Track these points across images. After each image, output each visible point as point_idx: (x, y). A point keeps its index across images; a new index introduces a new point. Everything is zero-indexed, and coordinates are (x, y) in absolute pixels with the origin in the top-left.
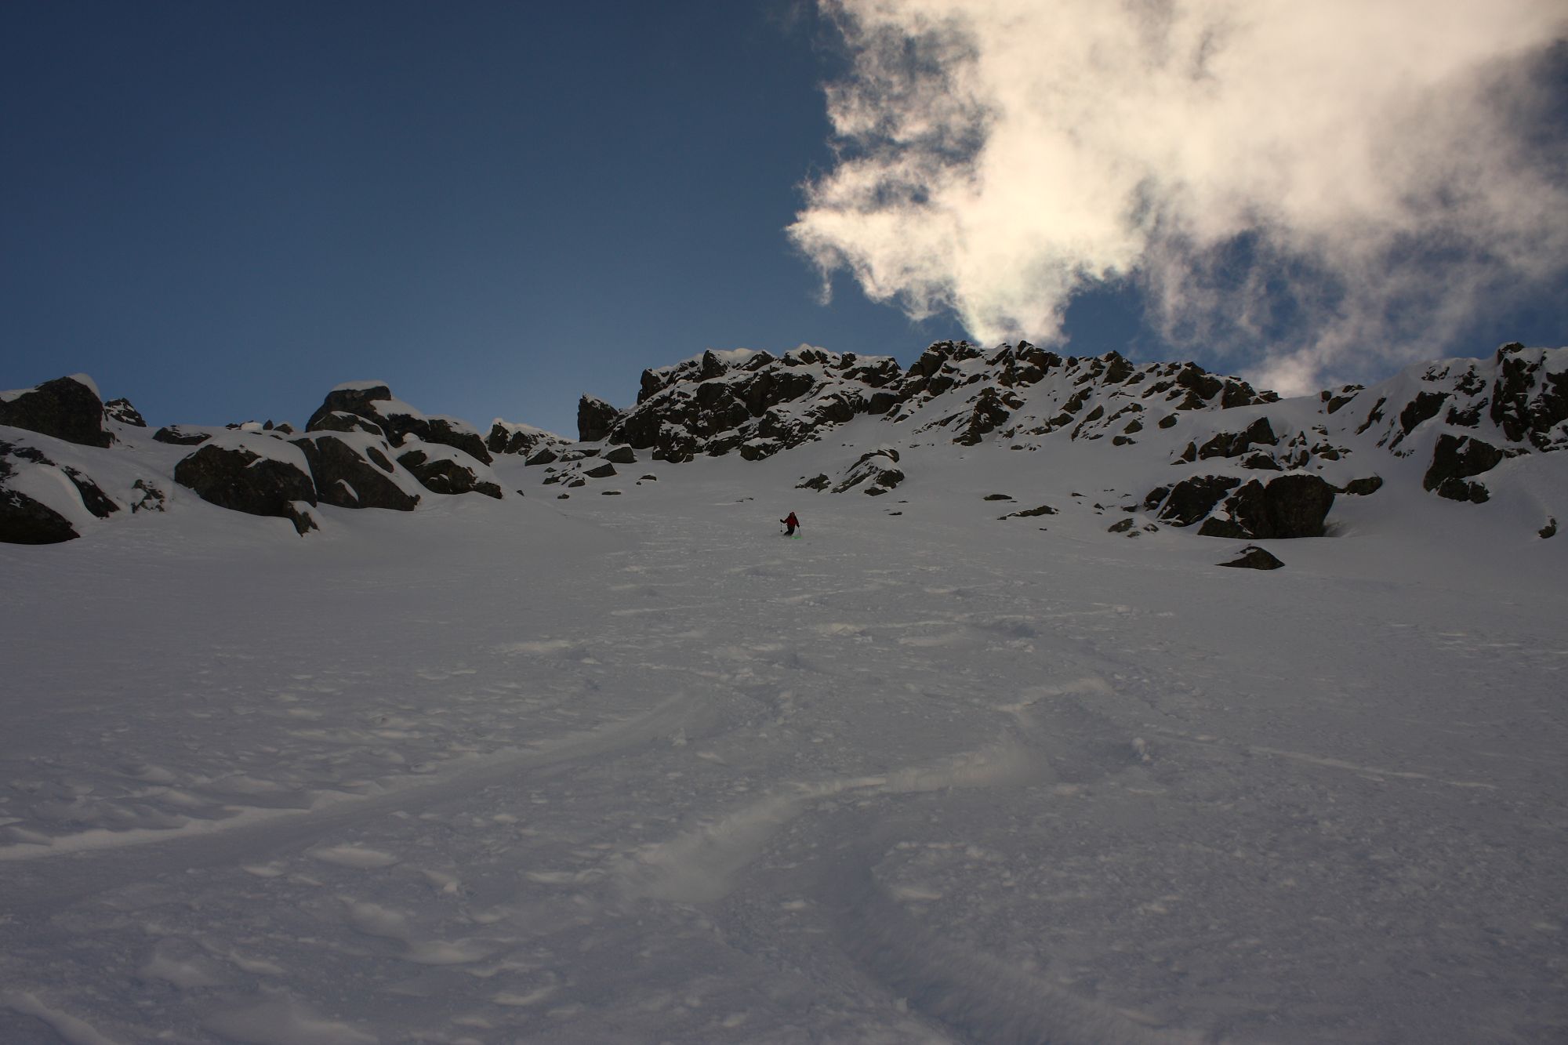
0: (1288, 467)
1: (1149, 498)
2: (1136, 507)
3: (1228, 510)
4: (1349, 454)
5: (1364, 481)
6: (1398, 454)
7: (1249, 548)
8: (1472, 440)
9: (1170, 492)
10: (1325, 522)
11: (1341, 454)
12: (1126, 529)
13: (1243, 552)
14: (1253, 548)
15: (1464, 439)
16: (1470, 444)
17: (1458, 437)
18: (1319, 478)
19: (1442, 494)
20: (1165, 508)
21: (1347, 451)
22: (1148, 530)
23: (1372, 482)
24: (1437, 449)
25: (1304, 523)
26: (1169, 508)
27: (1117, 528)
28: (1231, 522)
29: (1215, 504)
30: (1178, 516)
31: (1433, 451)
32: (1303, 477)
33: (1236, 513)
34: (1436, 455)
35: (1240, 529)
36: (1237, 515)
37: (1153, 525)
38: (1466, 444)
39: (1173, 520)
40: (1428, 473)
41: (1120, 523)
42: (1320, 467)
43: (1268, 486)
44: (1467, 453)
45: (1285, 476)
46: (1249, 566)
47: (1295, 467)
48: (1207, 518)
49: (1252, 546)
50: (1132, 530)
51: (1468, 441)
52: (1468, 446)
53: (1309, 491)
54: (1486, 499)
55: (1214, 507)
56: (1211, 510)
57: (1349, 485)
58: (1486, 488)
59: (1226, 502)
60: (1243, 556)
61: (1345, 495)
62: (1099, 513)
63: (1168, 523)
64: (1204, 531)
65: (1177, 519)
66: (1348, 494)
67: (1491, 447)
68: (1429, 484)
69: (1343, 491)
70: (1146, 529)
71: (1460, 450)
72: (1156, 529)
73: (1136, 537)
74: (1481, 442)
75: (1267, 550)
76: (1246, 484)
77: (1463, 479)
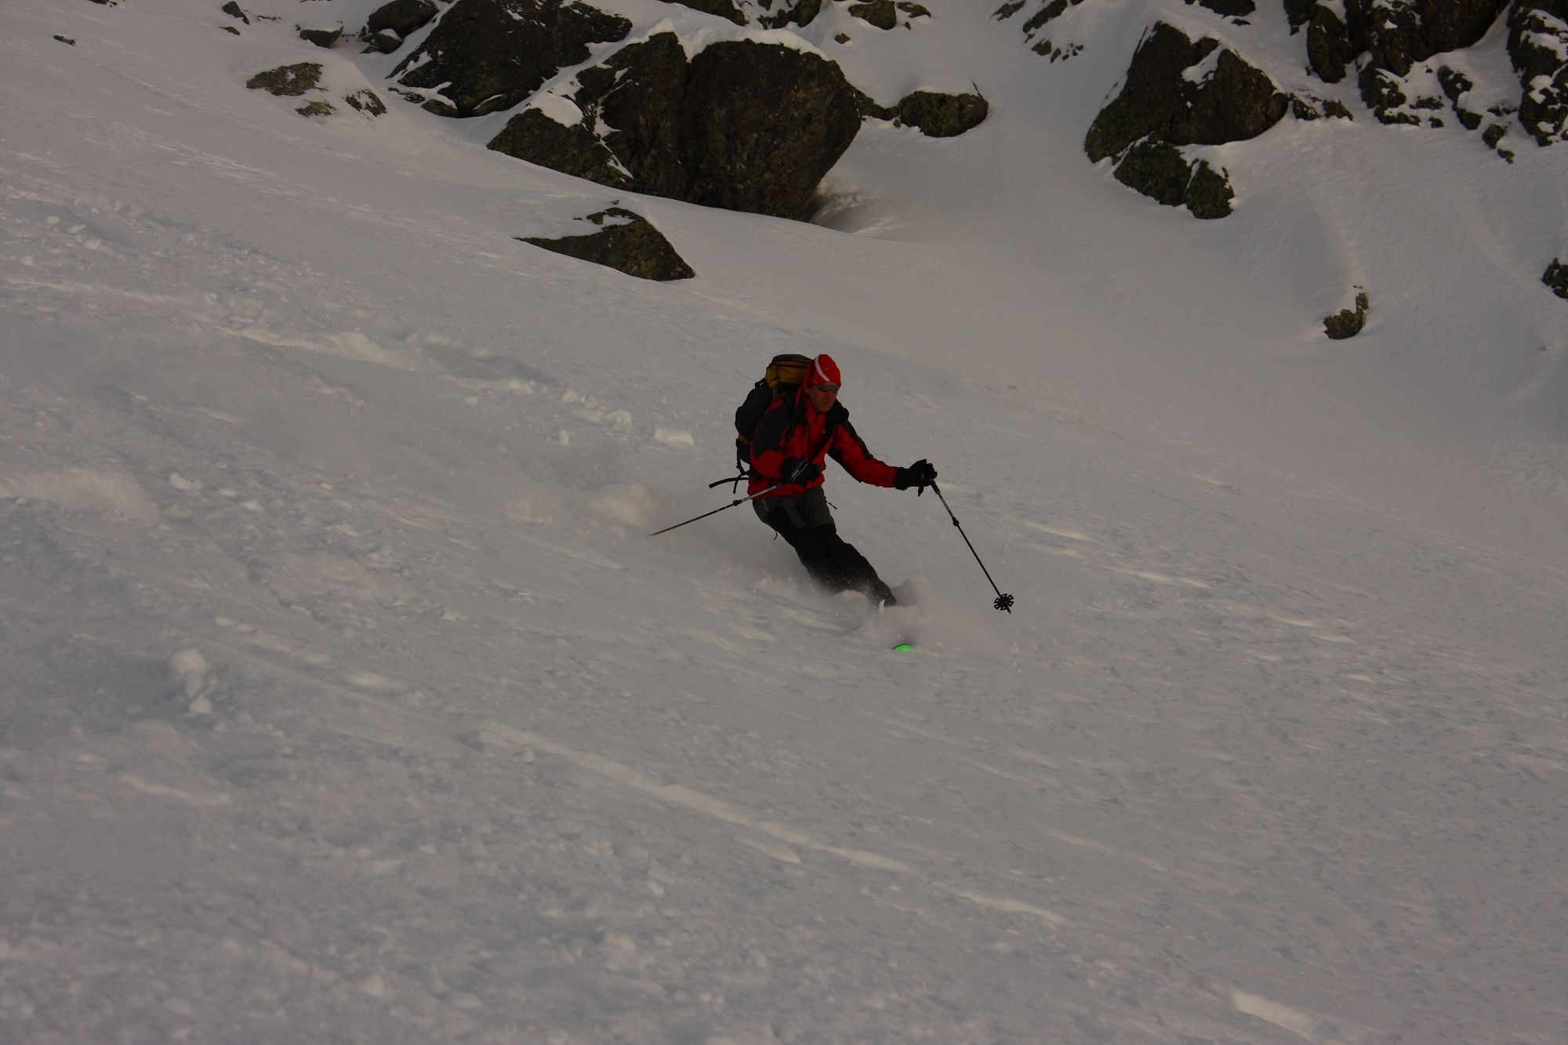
0: (761, 20)
1: (378, 21)
2: (337, 34)
3: (581, 99)
4: (922, 19)
5: (943, 99)
6: (1043, 48)
7: (613, 212)
8: (1226, 53)
9: (439, 17)
10: (823, 186)
11: (902, 16)
12: (296, 89)
13: (596, 218)
14: (624, 213)
15: (1208, 44)
16: (1219, 61)
17: (1194, 38)
18: (834, 66)
19: (1123, 175)
20: (414, 56)
21: (918, 11)
22: (357, 105)
23: (961, 107)
24: (1138, 57)
25: (768, 175)
26: (425, 58)
27: (273, 82)
28: (583, 133)
29: (551, 74)
30: (447, 84)
31: (1126, 61)
32: (793, 54)
33: (599, 110)
34: (1131, 72)
35: (601, 156)
36: (602, 116)
37: (372, 96)
38: (1210, 61)
39: (431, 94)
40: (1103, 113)
41: (283, 70)
42: (842, 39)
43: (698, 58)
44: (1208, 83)
45: (748, 41)
46: (603, 261)
47: (779, 22)
48: (520, 108)
49: (621, 206)
50: (312, 96)
51: (1215, 54)
52: (1214, 67)
53: (801, 95)
54: (1223, 211)
55: (547, 84)
56: (536, 88)
57: (904, 102)
58: (1231, 183)
59: (581, 76)
60: (591, 229)
61: (888, 125)
62: (231, 30)
63: (415, 99)
64: (507, 143)
65: (441, 92)
66: (897, 125)
67: (1267, 81)
68: (1098, 144)
69: (884, 114)
70: (353, 102)
71: (1193, 74)
72: (378, 109)
73: (320, 117)
74: (1245, 64)
75: (658, 228)
76: (644, 39)
77: (1181, 149)
